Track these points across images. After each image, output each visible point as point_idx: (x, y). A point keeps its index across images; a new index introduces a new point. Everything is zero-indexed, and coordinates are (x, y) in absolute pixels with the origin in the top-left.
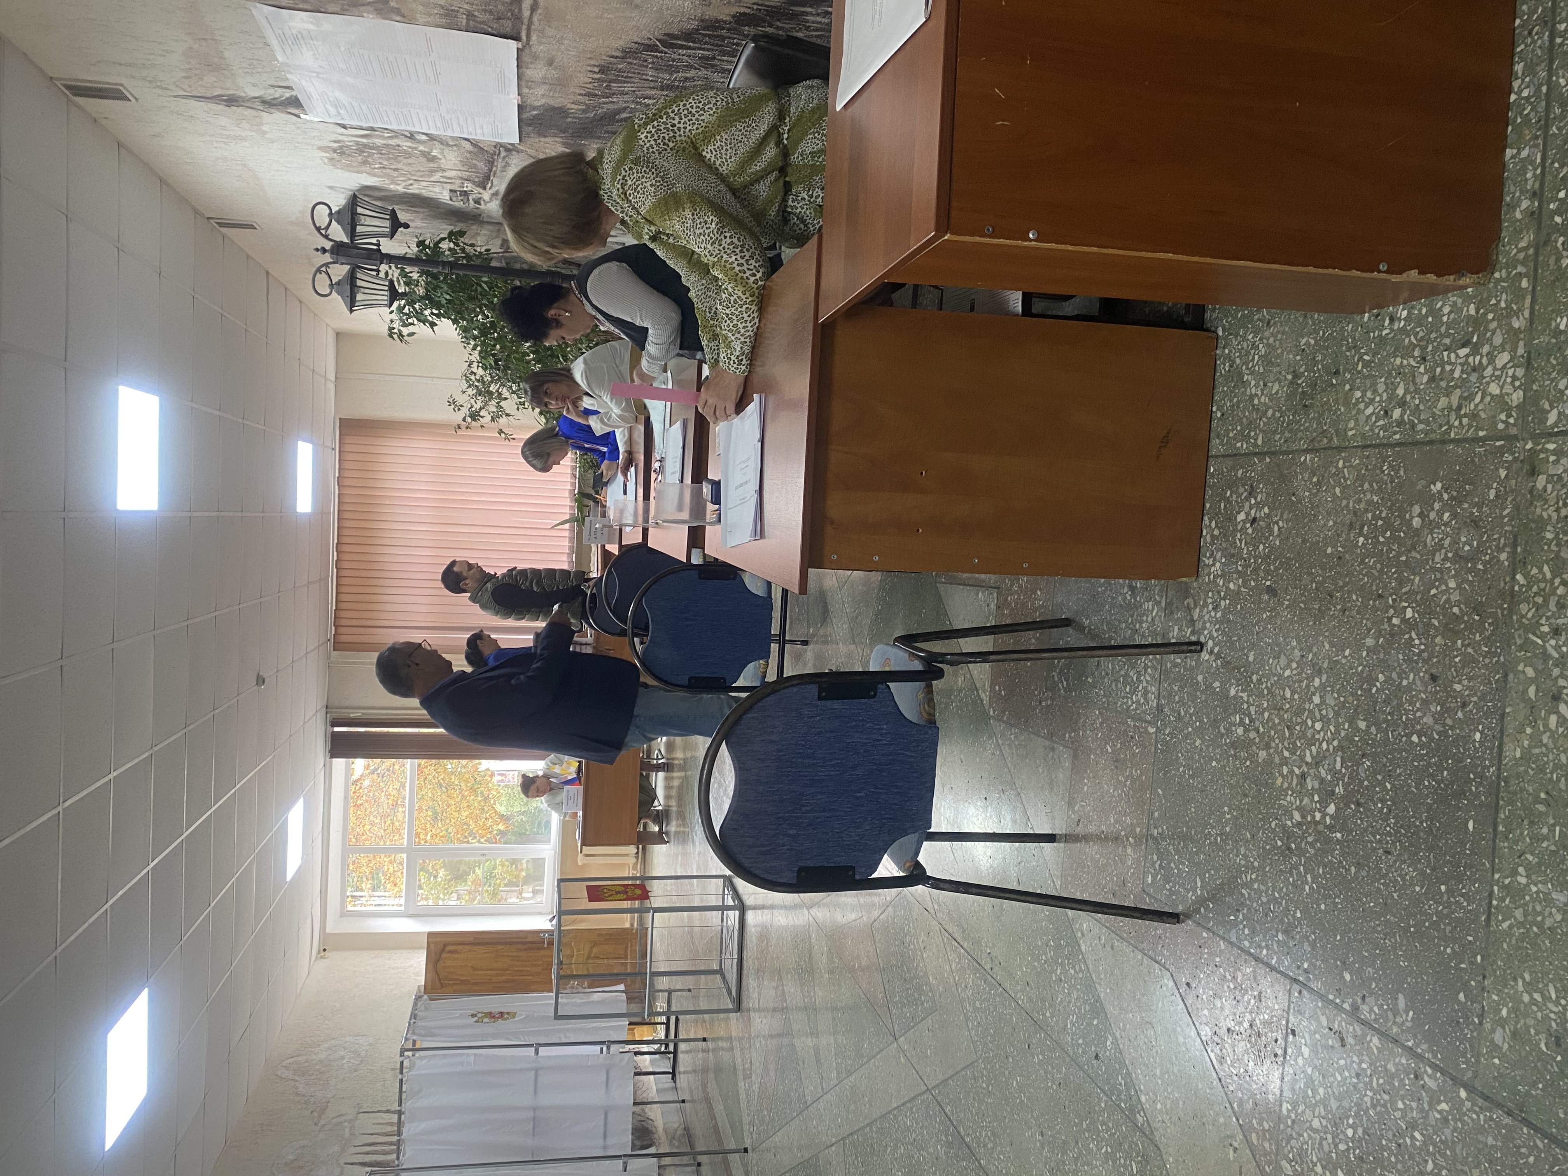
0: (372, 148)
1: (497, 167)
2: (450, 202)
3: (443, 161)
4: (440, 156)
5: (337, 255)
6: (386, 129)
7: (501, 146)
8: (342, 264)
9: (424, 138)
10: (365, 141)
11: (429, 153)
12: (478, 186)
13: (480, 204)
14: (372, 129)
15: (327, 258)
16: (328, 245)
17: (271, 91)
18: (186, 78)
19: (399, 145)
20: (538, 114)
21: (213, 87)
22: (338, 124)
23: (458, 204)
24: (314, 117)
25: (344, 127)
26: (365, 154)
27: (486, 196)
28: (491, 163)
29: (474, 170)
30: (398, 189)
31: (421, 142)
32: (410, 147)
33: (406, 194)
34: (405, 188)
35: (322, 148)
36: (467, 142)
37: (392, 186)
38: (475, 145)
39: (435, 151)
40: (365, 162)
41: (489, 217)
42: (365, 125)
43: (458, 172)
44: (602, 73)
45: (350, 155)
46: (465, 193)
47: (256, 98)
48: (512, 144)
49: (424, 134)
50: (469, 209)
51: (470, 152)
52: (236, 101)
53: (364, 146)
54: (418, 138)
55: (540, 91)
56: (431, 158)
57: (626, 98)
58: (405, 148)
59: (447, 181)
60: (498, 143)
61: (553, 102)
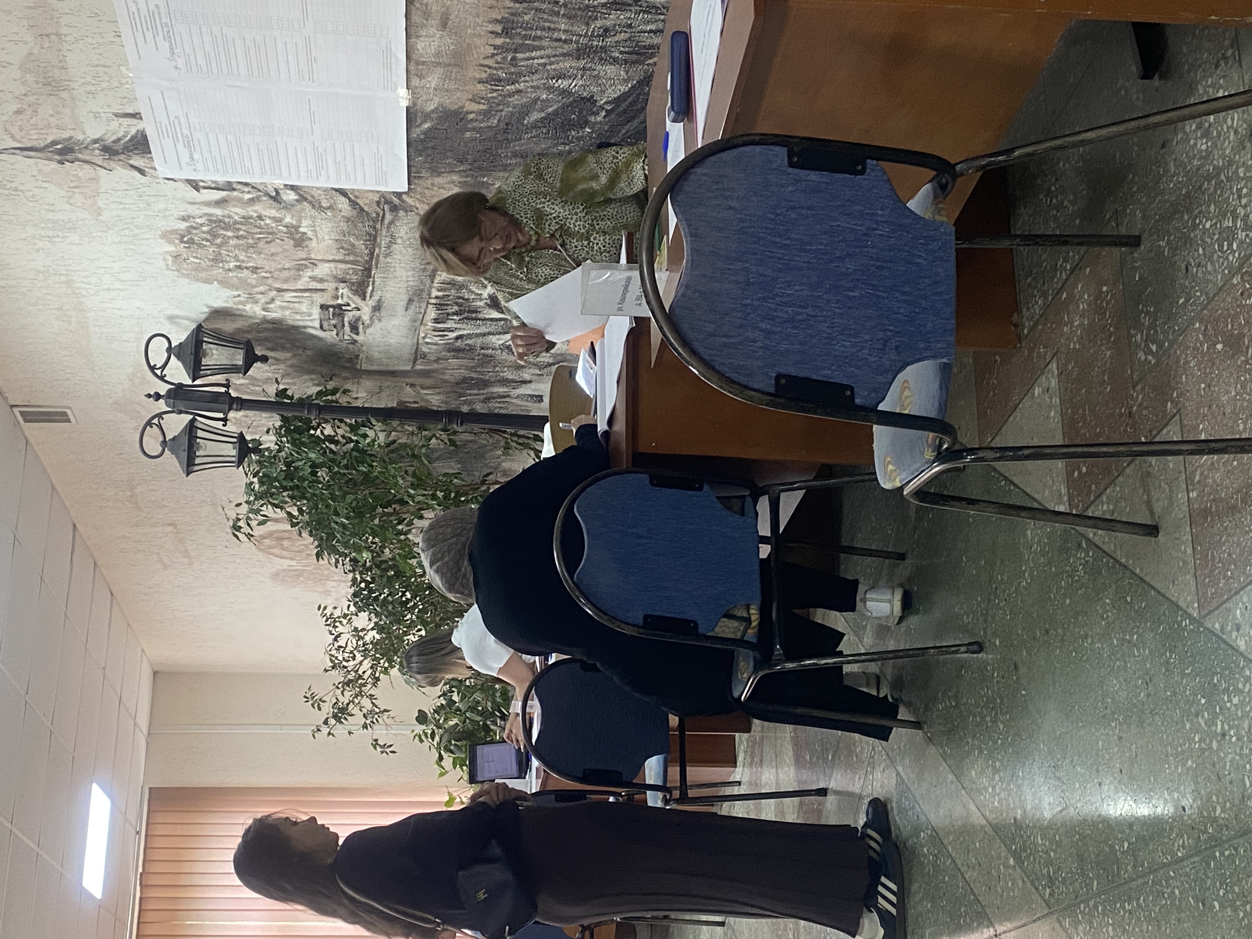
0: (227, 227)
1: (380, 248)
2: (320, 333)
3: (314, 244)
4: (310, 234)
5: (174, 399)
6: (247, 184)
7: (386, 202)
8: (180, 412)
9: (291, 196)
10: (218, 212)
11: (297, 228)
12: (356, 292)
13: (357, 334)
14: (229, 187)
15: (162, 406)
16: (163, 388)
17: (114, 125)
18: (18, 112)
19: (260, 218)
20: (429, 129)
21: (49, 126)
22: (189, 182)
23: (330, 336)
24: (162, 171)
25: (195, 185)
26: (218, 241)
27: (366, 314)
28: (372, 239)
29: (351, 258)
30: (255, 311)
31: (288, 207)
32: (274, 219)
33: (265, 321)
34: (264, 309)
35: (167, 236)
36: (343, 199)
37: (248, 307)
38: (353, 204)
39: (305, 223)
40: (217, 259)
41: (369, 359)
42: (221, 179)
43: (332, 265)
44: (506, 32)
45: (200, 245)
46: (339, 311)
47: (96, 141)
48: (399, 195)
49: (293, 188)
50: (344, 344)
51: (348, 220)
52: (72, 151)
53: (218, 224)
54: (285, 198)
55: (433, 80)
56: (300, 241)
57: (536, 80)
58: (268, 221)
59: (319, 286)
60: (383, 195)
61: (448, 102)
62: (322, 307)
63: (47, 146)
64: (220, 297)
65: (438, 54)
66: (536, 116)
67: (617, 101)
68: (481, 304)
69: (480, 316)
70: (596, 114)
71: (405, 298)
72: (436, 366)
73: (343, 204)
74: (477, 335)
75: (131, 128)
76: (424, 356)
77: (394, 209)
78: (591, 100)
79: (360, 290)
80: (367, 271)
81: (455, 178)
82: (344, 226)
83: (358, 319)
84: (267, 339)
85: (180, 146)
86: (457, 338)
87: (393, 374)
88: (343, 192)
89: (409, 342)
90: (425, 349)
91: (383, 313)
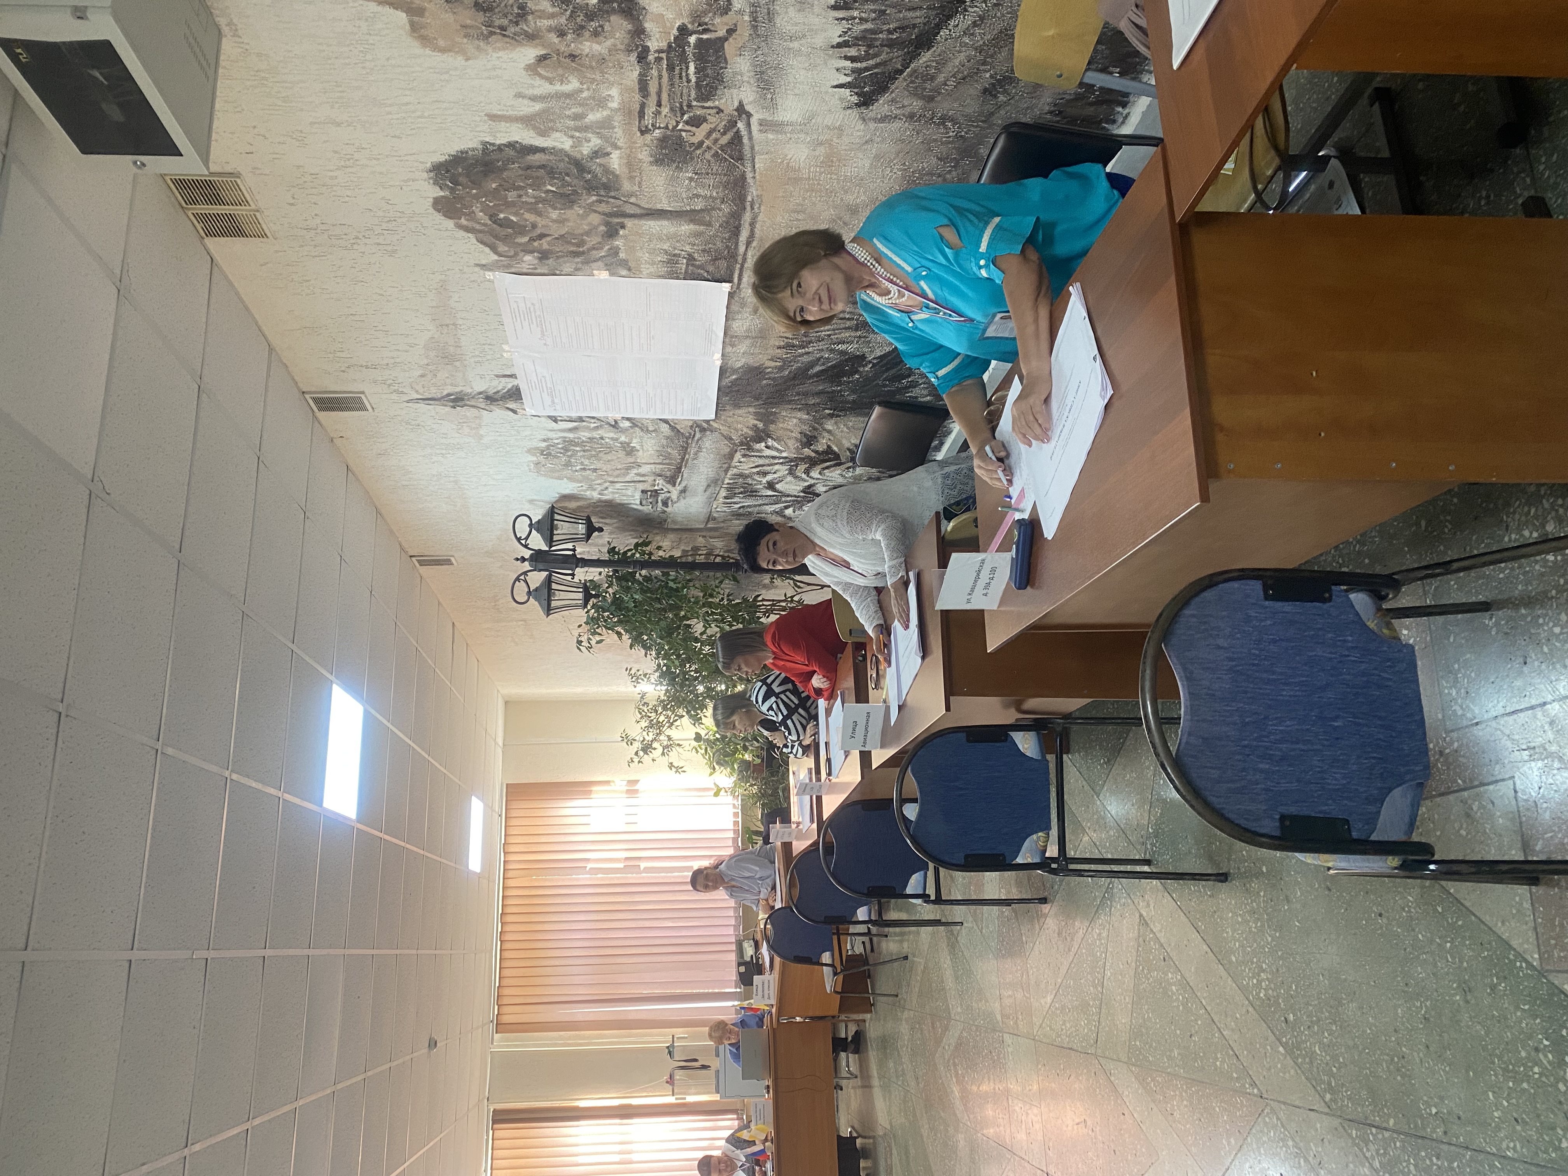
0: (577, 445)
1: (689, 454)
2: (640, 507)
3: (640, 453)
4: (638, 447)
5: (536, 561)
6: (593, 418)
7: (698, 426)
8: (540, 570)
9: (627, 424)
10: (571, 435)
11: (628, 444)
12: (669, 482)
13: (667, 507)
14: (581, 419)
15: (527, 566)
16: (527, 554)
17: (495, 382)
18: (422, 376)
19: (602, 438)
20: (736, 379)
21: (445, 384)
22: (550, 417)
23: (647, 509)
24: (530, 411)
25: (555, 420)
26: (569, 453)
27: (674, 495)
28: (685, 449)
29: (667, 461)
30: (593, 495)
31: (623, 431)
32: (612, 439)
33: (600, 501)
34: (600, 494)
35: (530, 451)
36: (665, 425)
37: (588, 493)
38: (673, 428)
39: (634, 441)
40: (568, 464)
41: (674, 522)
42: (574, 415)
43: (652, 466)
45: (555, 457)
46: (656, 493)
47: (480, 393)
48: (707, 422)
49: (628, 419)
50: (657, 513)
51: (667, 438)
52: (463, 400)
53: (569, 442)
54: (621, 425)
55: (742, 348)
56: (629, 451)
57: (821, 345)
58: (607, 440)
59: (641, 479)
60: (695, 422)
61: (752, 361)
62: (643, 491)
63: (443, 397)
64: (568, 487)
65: (748, 330)
66: (818, 368)
67: (881, 358)
68: (761, 487)
69: (760, 494)
70: (864, 366)
71: (705, 484)
72: (722, 525)
73: (665, 428)
74: (755, 506)
75: (510, 384)
76: (714, 519)
77: (703, 430)
78: (863, 357)
79: (672, 481)
80: (679, 469)
81: (751, 410)
82: (664, 442)
83: (668, 498)
84: (600, 512)
85: (545, 395)
86: (740, 508)
87: (691, 530)
88: (666, 421)
89: (705, 511)
90: (715, 515)
91: (687, 494)
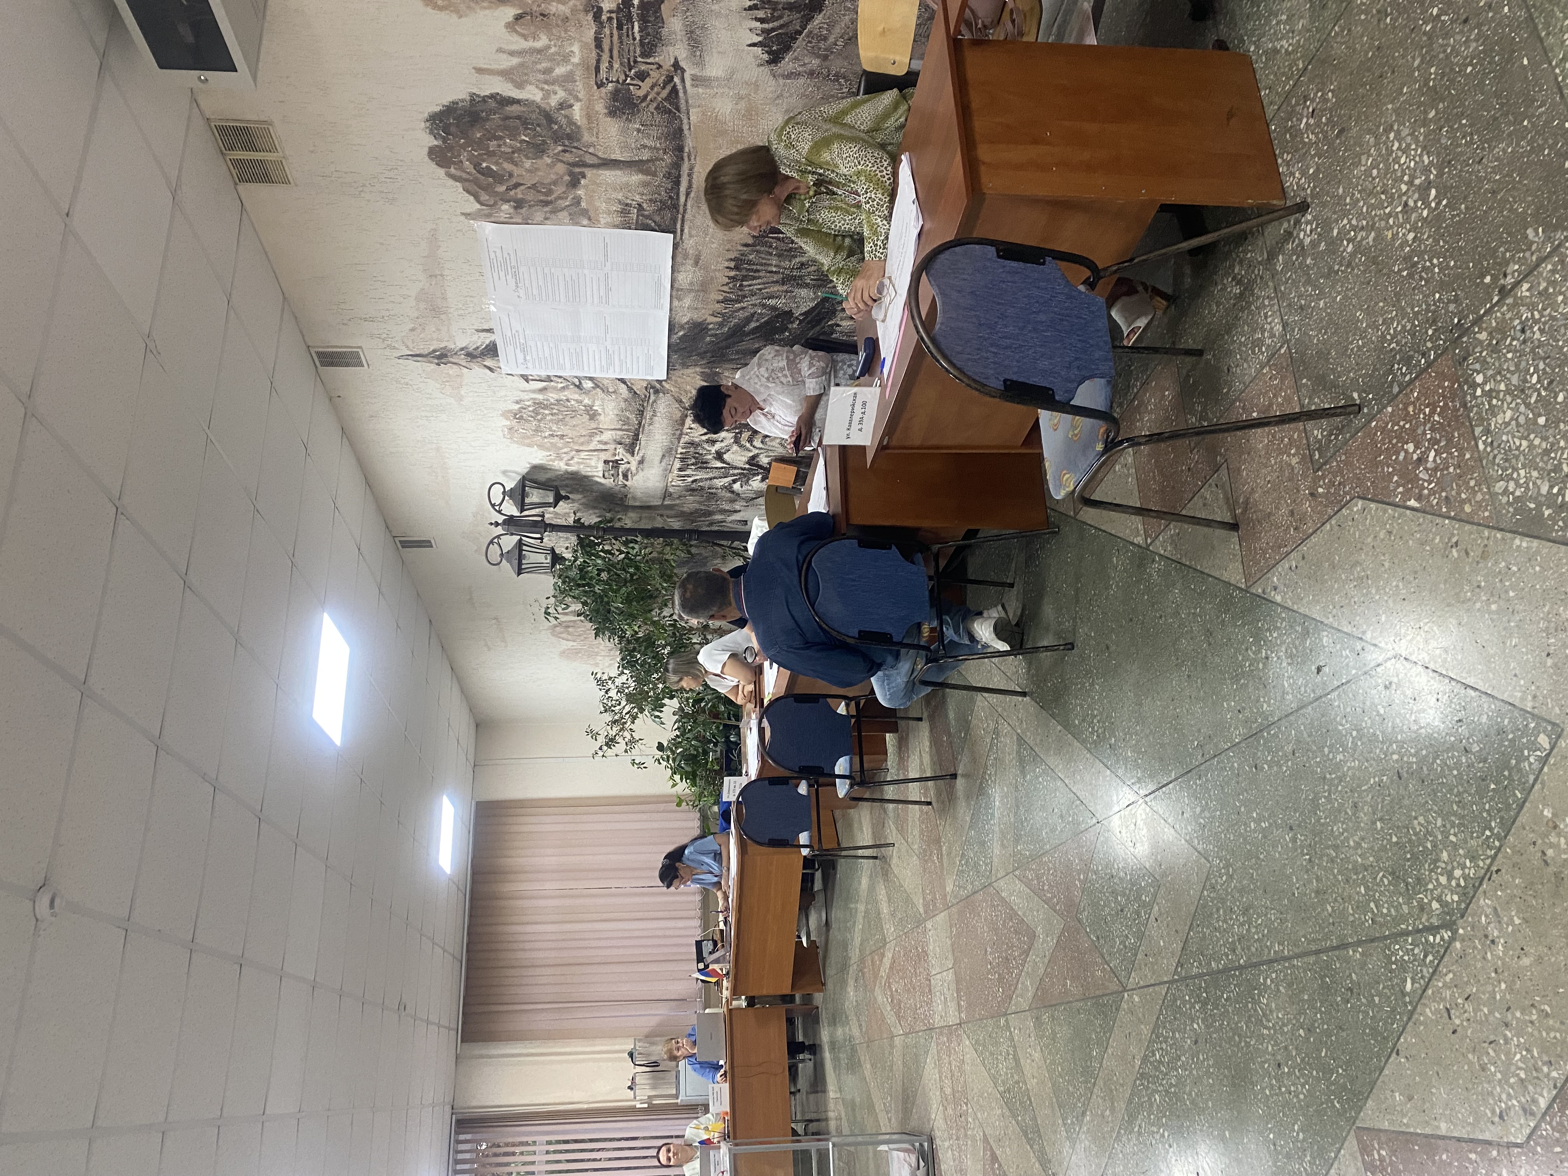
0: (546, 407)
1: (646, 420)
2: (602, 481)
3: (602, 418)
4: (600, 411)
5: (508, 525)
6: (560, 377)
7: (652, 387)
8: (512, 534)
9: (588, 385)
10: (540, 397)
11: (591, 407)
12: (628, 451)
13: (627, 480)
14: (549, 379)
15: (499, 530)
16: (500, 519)
17: (475, 338)
18: (412, 330)
19: (568, 400)
20: (684, 335)
21: (432, 339)
22: (522, 376)
23: (609, 482)
24: (505, 369)
25: (526, 378)
26: (539, 417)
27: (633, 466)
28: (641, 413)
29: (626, 427)
30: (561, 466)
31: (587, 392)
32: (577, 401)
33: (567, 472)
34: (567, 464)
35: (505, 414)
36: (623, 386)
37: (556, 463)
38: (630, 389)
39: (597, 403)
40: (537, 430)
41: (634, 498)
42: (544, 374)
43: (613, 432)
44: (737, 268)
45: (526, 420)
46: (616, 464)
47: (462, 349)
48: (660, 382)
49: (591, 379)
50: (618, 488)
51: (626, 400)
52: (446, 356)
53: (539, 405)
54: (585, 386)
55: (687, 301)
56: (593, 416)
57: (754, 300)
58: (573, 402)
59: (604, 447)
60: (649, 383)
61: (697, 317)
62: (606, 462)
63: (430, 353)
64: (538, 457)
65: (691, 284)
66: (753, 325)
67: (805, 314)
68: (710, 457)
69: (710, 465)
70: (792, 323)
71: (661, 454)
72: (678, 502)
73: (623, 388)
74: (706, 479)
75: (487, 339)
76: (671, 495)
77: (657, 392)
78: (790, 313)
79: (631, 449)
80: (636, 437)
81: (698, 369)
82: (623, 405)
83: (628, 470)
84: (567, 486)
85: (518, 351)
86: (693, 482)
87: (649, 508)
88: (623, 381)
89: (661, 485)
90: (671, 490)
91: (645, 464)
